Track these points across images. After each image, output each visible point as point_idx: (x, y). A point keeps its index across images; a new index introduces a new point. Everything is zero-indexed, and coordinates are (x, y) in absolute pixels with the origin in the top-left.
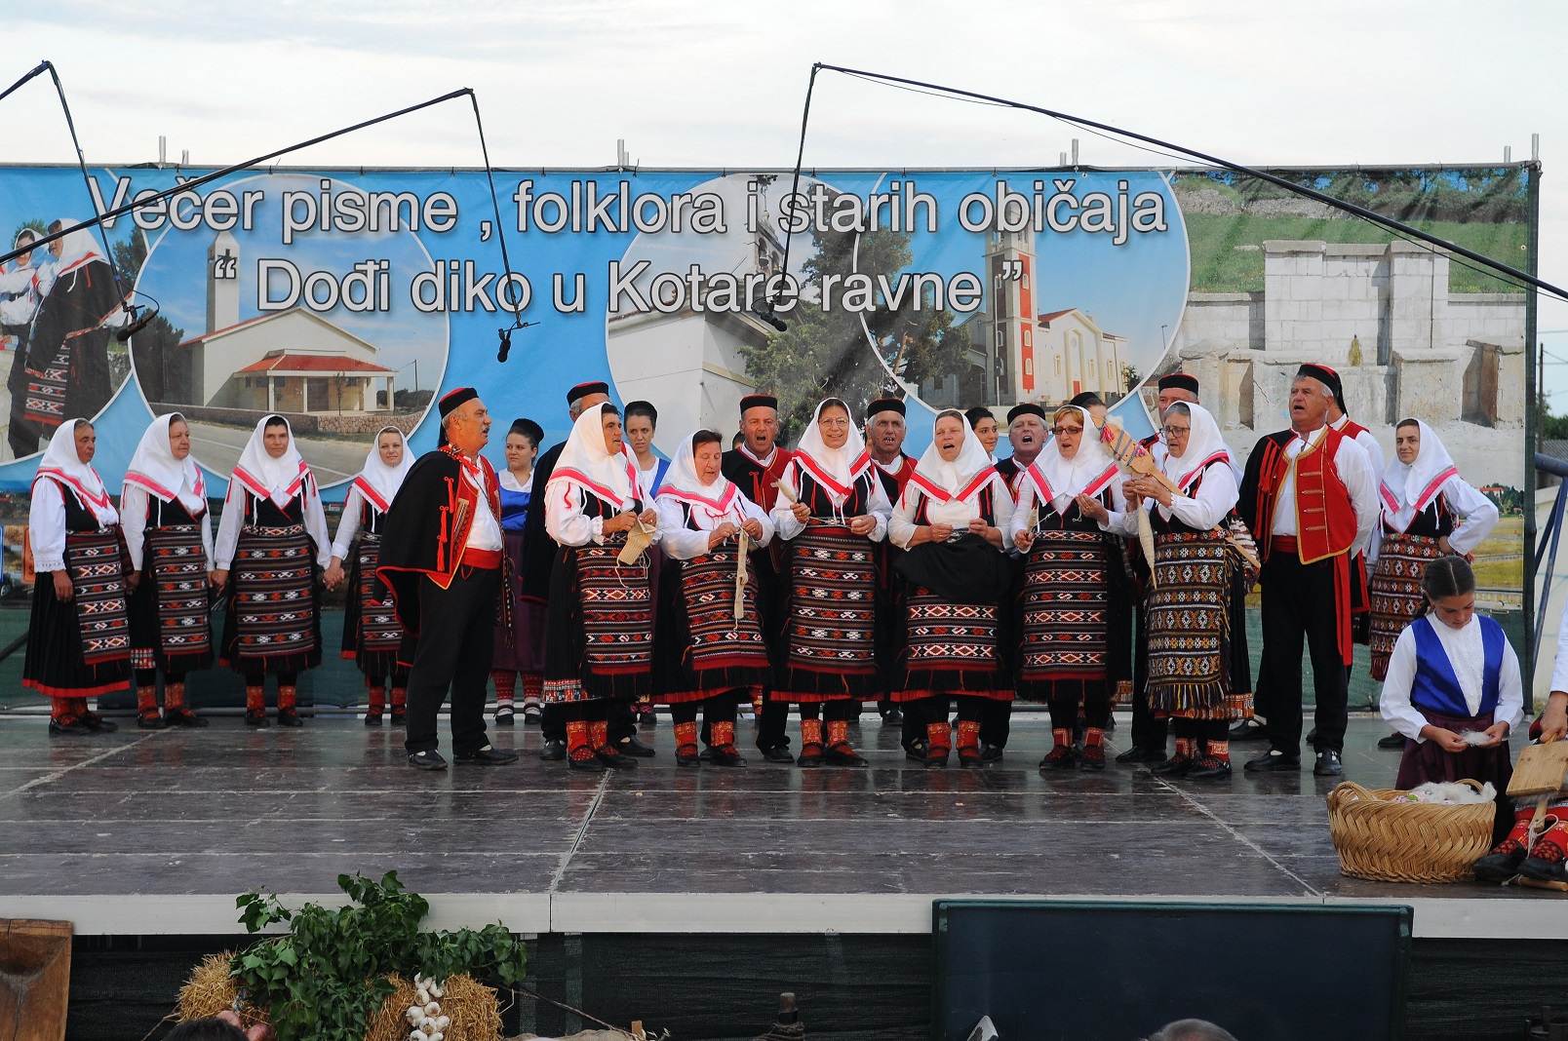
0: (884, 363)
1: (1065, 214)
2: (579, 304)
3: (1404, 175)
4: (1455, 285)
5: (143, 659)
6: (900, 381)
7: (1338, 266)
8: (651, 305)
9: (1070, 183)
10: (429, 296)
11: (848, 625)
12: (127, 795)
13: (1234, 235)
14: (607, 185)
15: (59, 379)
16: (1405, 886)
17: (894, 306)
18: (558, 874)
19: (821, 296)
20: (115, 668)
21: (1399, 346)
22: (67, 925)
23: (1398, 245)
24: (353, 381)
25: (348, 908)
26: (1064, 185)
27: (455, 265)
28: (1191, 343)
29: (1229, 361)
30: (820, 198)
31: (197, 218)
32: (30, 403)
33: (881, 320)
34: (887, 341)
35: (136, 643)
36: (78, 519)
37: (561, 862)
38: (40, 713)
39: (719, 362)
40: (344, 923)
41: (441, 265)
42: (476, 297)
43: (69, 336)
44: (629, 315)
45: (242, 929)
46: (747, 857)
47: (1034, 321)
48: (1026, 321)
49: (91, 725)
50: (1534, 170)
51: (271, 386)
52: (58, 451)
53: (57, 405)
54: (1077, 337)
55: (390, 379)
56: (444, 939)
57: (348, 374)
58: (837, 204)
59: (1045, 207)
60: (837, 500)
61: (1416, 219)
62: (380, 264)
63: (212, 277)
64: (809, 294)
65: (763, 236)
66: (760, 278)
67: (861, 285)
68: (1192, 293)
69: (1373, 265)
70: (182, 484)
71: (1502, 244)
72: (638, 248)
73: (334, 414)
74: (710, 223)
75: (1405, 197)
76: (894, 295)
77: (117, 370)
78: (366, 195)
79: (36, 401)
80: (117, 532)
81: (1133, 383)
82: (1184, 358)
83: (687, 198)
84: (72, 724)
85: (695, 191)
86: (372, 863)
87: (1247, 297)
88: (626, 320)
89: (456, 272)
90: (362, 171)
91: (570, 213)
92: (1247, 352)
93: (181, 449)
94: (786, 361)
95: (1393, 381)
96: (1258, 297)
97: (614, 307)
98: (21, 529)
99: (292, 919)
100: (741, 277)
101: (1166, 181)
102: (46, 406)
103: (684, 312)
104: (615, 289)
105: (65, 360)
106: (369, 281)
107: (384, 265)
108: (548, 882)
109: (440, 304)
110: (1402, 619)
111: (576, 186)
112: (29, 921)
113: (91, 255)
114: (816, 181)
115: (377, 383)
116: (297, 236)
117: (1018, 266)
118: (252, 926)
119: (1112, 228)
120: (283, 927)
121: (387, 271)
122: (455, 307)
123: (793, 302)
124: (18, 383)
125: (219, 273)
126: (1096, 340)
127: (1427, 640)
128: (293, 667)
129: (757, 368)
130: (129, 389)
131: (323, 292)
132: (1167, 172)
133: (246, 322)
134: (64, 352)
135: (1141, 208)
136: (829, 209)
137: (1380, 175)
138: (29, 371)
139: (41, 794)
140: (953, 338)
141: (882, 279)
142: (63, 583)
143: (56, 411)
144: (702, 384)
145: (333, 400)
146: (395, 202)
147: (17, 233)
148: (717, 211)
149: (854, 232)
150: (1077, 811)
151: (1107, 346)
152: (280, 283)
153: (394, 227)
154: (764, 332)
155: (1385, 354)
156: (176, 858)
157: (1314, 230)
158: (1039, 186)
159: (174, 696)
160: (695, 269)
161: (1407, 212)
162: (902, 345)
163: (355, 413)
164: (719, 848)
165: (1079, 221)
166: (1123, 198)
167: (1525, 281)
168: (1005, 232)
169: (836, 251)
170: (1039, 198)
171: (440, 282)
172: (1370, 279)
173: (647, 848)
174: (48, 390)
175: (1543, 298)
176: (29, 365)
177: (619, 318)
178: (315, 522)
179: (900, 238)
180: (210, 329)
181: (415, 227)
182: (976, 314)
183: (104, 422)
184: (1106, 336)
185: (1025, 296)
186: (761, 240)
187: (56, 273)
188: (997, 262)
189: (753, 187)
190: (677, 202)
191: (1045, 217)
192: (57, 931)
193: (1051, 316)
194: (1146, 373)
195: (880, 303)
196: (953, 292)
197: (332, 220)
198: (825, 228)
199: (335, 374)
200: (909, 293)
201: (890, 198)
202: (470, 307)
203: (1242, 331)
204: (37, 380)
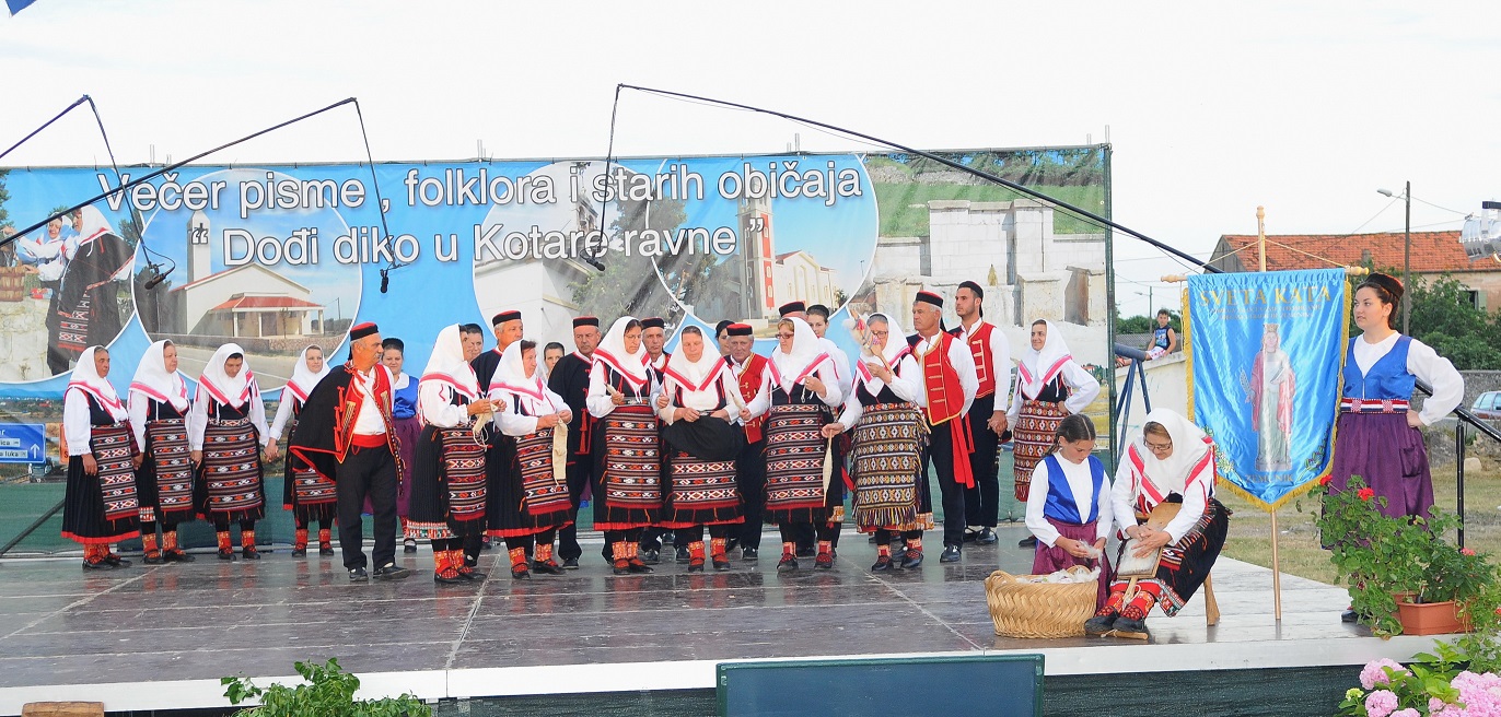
0: (670, 292)
1: (792, 185)
2: (454, 256)
3: (1022, 154)
4: (1057, 229)
5: (147, 514)
6: (681, 303)
7: (980, 216)
8: (504, 255)
9: (794, 164)
10: (346, 253)
11: (645, 474)
12: (141, 612)
13: (908, 197)
14: (471, 171)
15: (83, 318)
16: (1039, 641)
17: (675, 252)
18: (452, 656)
19: (624, 246)
20: (129, 523)
21: (1022, 271)
22: (100, 704)
23: (1018, 202)
24: (293, 314)
26: (790, 165)
27: (364, 230)
28: (883, 273)
29: (907, 284)
30: (621, 178)
31: (179, 201)
32: (62, 336)
33: (666, 262)
34: (671, 276)
35: (142, 504)
36: (100, 417)
37: (453, 648)
38: (76, 555)
39: (554, 294)
40: (300, 696)
41: (354, 230)
42: (380, 252)
43: (89, 288)
44: (490, 262)
45: (227, 703)
46: (584, 639)
47: (773, 260)
48: (767, 260)
49: (112, 562)
50: (1107, 149)
51: (236, 319)
52: (83, 368)
53: (82, 337)
55: (320, 312)
56: (372, 705)
57: (290, 309)
58: (633, 181)
59: (777, 181)
60: (636, 388)
61: (1030, 184)
62: (311, 231)
63: (191, 243)
64: (616, 245)
65: (583, 205)
66: (581, 234)
67: (652, 237)
68: (881, 238)
69: (1003, 216)
70: (171, 390)
71: (1088, 199)
72: (494, 215)
73: (282, 337)
74: (543, 195)
75: (1023, 170)
76: (675, 244)
78: (299, 183)
79: (67, 334)
80: (127, 427)
81: (842, 301)
83: (528, 180)
84: (100, 563)
85: (533, 174)
86: (318, 652)
87: (918, 240)
88: (487, 266)
89: (366, 235)
90: (296, 166)
91: (445, 191)
92: (919, 278)
93: (171, 367)
94: (601, 291)
95: (1019, 295)
96: (925, 240)
97: (478, 257)
98: (58, 425)
100: (567, 234)
101: (860, 161)
102: (74, 338)
103: (529, 259)
104: (479, 244)
105: (87, 304)
106: (303, 243)
107: (314, 231)
108: (445, 662)
109: (354, 258)
110: (1035, 459)
111: (449, 172)
112: (73, 703)
113: (103, 230)
114: (618, 166)
115: (312, 315)
116: (251, 213)
117: (760, 222)
118: (233, 700)
119: (824, 194)
120: (255, 701)
121: (316, 236)
122: (365, 260)
123: (604, 250)
124: (53, 322)
125: (196, 240)
126: (816, 272)
127: (1055, 471)
128: (250, 518)
129: (580, 297)
130: (133, 324)
131: (271, 251)
132: (861, 155)
133: (216, 275)
134: (85, 299)
135: (843, 180)
136: (628, 185)
137: (1003, 154)
138: (60, 313)
139: (79, 613)
140: (715, 272)
141: (666, 233)
142: (89, 463)
143: (81, 341)
144: (542, 309)
145: (280, 328)
146: (320, 187)
148: (549, 188)
149: (646, 201)
150: (813, 598)
151: (823, 275)
152: (240, 247)
153: (320, 204)
154: (585, 272)
155: (1012, 277)
156: (177, 655)
157: (962, 193)
158: (773, 166)
159: (168, 540)
160: (535, 229)
161: (1024, 179)
162: (681, 279)
163: (296, 336)
164: (565, 634)
165: (801, 190)
166: (831, 173)
167: (1104, 223)
168: (750, 200)
169: (635, 215)
170: (773, 174)
171: (354, 243)
172: (1001, 226)
173: (514, 635)
174: (75, 326)
175: (1117, 234)
176: (61, 309)
177: (482, 264)
178: (257, 416)
179: (678, 204)
180: (191, 280)
181: (335, 204)
182: (733, 256)
183: (115, 348)
184: (822, 269)
185: (766, 242)
186: (581, 208)
187: (78, 243)
188: (747, 218)
189: (574, 170)
190: (521, 183)
191: (778, 187)
192: (94, 710)
193: (785, 256)
194: (850, 293)
195: (665, 249)
196: (716, 241)
197: (275, 201)
198: (626, 199)
199: (281, 309)
200: (685, 243)
201: (670, 175)
202: (376, 260)
203: (916, 263)
204: (66, 319)
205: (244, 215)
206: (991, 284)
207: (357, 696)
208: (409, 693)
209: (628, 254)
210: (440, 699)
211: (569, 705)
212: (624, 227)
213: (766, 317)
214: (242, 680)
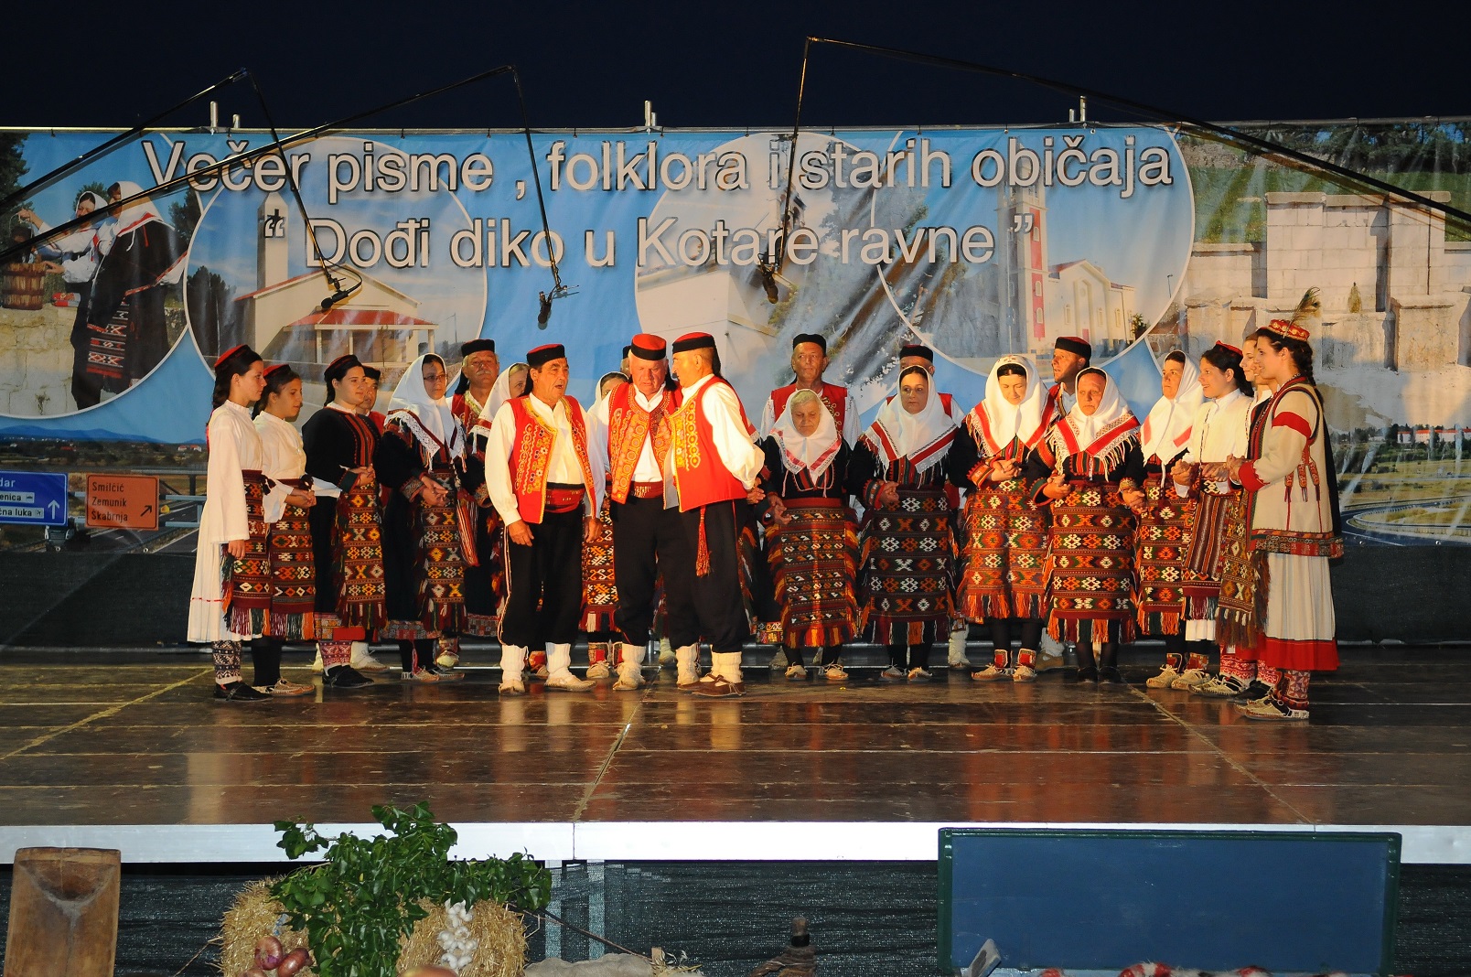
0: (901, 314)
1: (1074, 169)
2: (610, 260)
3: (1404, 128)
4: (1450, 235)
6: (916, 330)
7: (1340, 215)
8: (677, 259)
9: (1080, 139)
10: (467, 251)
12: (180, 729)
13: (1237, 187)
14: (636, 145)
15: (119, 334)
17: (909, 259)
18: (582, 804)
19: (840, 249)
21: (1397, 291)
22: (116, 853)
24: (395, 335)
25: (381, 837)
26: (1073, 141)
27: (491, 223)
28: (1196, 292)
29: (1233, 309)
30: (840, 156)
31: (248, 180)
32: (92, 357)
33: (897, 272)
34: (904, 292)
37: (586, 792)
39: (741, 313)
41: (478, 223)
42: (512, 254)
43: (128, 293)
44: (658, 269)
45: (281, 856)
46: (763, 787)
47: (1045, 271)
48: (1037, 272)
51: (319, 339)
53: (117, 358)
54: (1086, 287)
55: (431, 332)
56: (473, 867)
57: (391, 327)
58: (855, 161)
59: (1054, 162)
62: (420, 223)
63: (262, 236)
64: (829, 248)
66: (782, 233)
67: (879, 239)
68: (1197, 243)
69: (1372, 215)
72: (665, 205)
74: (733, 180)
75: (1404, 150)
76: (910, 248)
77: (173, 325)
78: (406, 156)
79: (98, 355)
81: (1139, 330)
82: (1189, 307)
83: (712, 157)
85: (720, 150)
86: (406, 793)
87: (1250, 247)
88: (654, 274)
89: (492, 229)
90: (402, 134)
91: (601, 173)
92: (1248, 300)
94: (806, 311)
95: (1392, 328)
96: (1259, 247)
97: (642, 262)
98: (81, 476)
99: (329, 847)
100: (763, 232)
101: (1173, 135)
102: (107, 360)
103: (710, 266)
104: (644, 244)
105: (125, 316)
106: (411, 240)
107: (425, 223)
108: (573, 812)
109: (477, 260)
111: (606, 146)
112: (81, 850)
113: (147, 216)
114: (836, 139)
115: (419, 335)
116: (342, 197)
117: (1029, 219)
118: (290, 854)
119: (1120, 182)
120: (319, 855)
121: (427, 229)
122: (492, 263)
123: (814, 256)
124: (81, 337)
125: (269, 232)
126: (1105, 290)
129: (777, 319)
130: (185, 343)
131: (367, 249)
133: (295, 279)
134: (123, 309)
135: (1147, 162)
136: (848, 166)
137: (1379, 128)
138: (90, 326)
139: (99, 728)
140: (965, 289)
141: (898, 233)
143: (116, 365)
144: (727, 334)
145: (377, 352)
146: (434, 163)
147: (79, 195)
148: (741, 169)
149: (872, 188)
151: (1115, 295)
152: (326, 242)
153: (434, 187)
154: (786, 284)
155: (1383, 301)
157: (1316, 182)
158: (1049, 142)
160: (720, 225)
161: (1406, 163)
162: (918, 296)
165: (1088, 175)
166: (1131, 152)
168: (1016, 188)
169: (856, 207)
170: (1049, 154)
171: (477, 239)
172: (1369, 229)
173: (668, 779)
174: (109, 344)
176: (91, 321)
177: (649, 273)
179: (916, 193)
180: (261, 285)
181: (453, 187)
182: (989, 266)
183: (161, 374)
184: (1114, 286)
185: (1037, 248)
187: (116, 234)
188: (1009, 215)
189: (775, 145)
190: (703, 161)
191: (1055, 172)
192: (107, 859)
193: (1061, 267)
194: (1153, 320)
195: (897, 256)
196: (967, 245)
197: (375, 181)
198: (844, 185)
199: (379, 327)
200: (924, 246)
201: (906, 155)
202: (506, 263)
203: (1245, 280)
204: (98, 335)
205: (333, 200)
206: (1353, 310)
207: (453, 854)
208: (523, 852)
209: (845, 260)
210: (565, 863)
211: (738, 876)
212: (838, 225)
213: (1033, 351)
214: (302, 827)
